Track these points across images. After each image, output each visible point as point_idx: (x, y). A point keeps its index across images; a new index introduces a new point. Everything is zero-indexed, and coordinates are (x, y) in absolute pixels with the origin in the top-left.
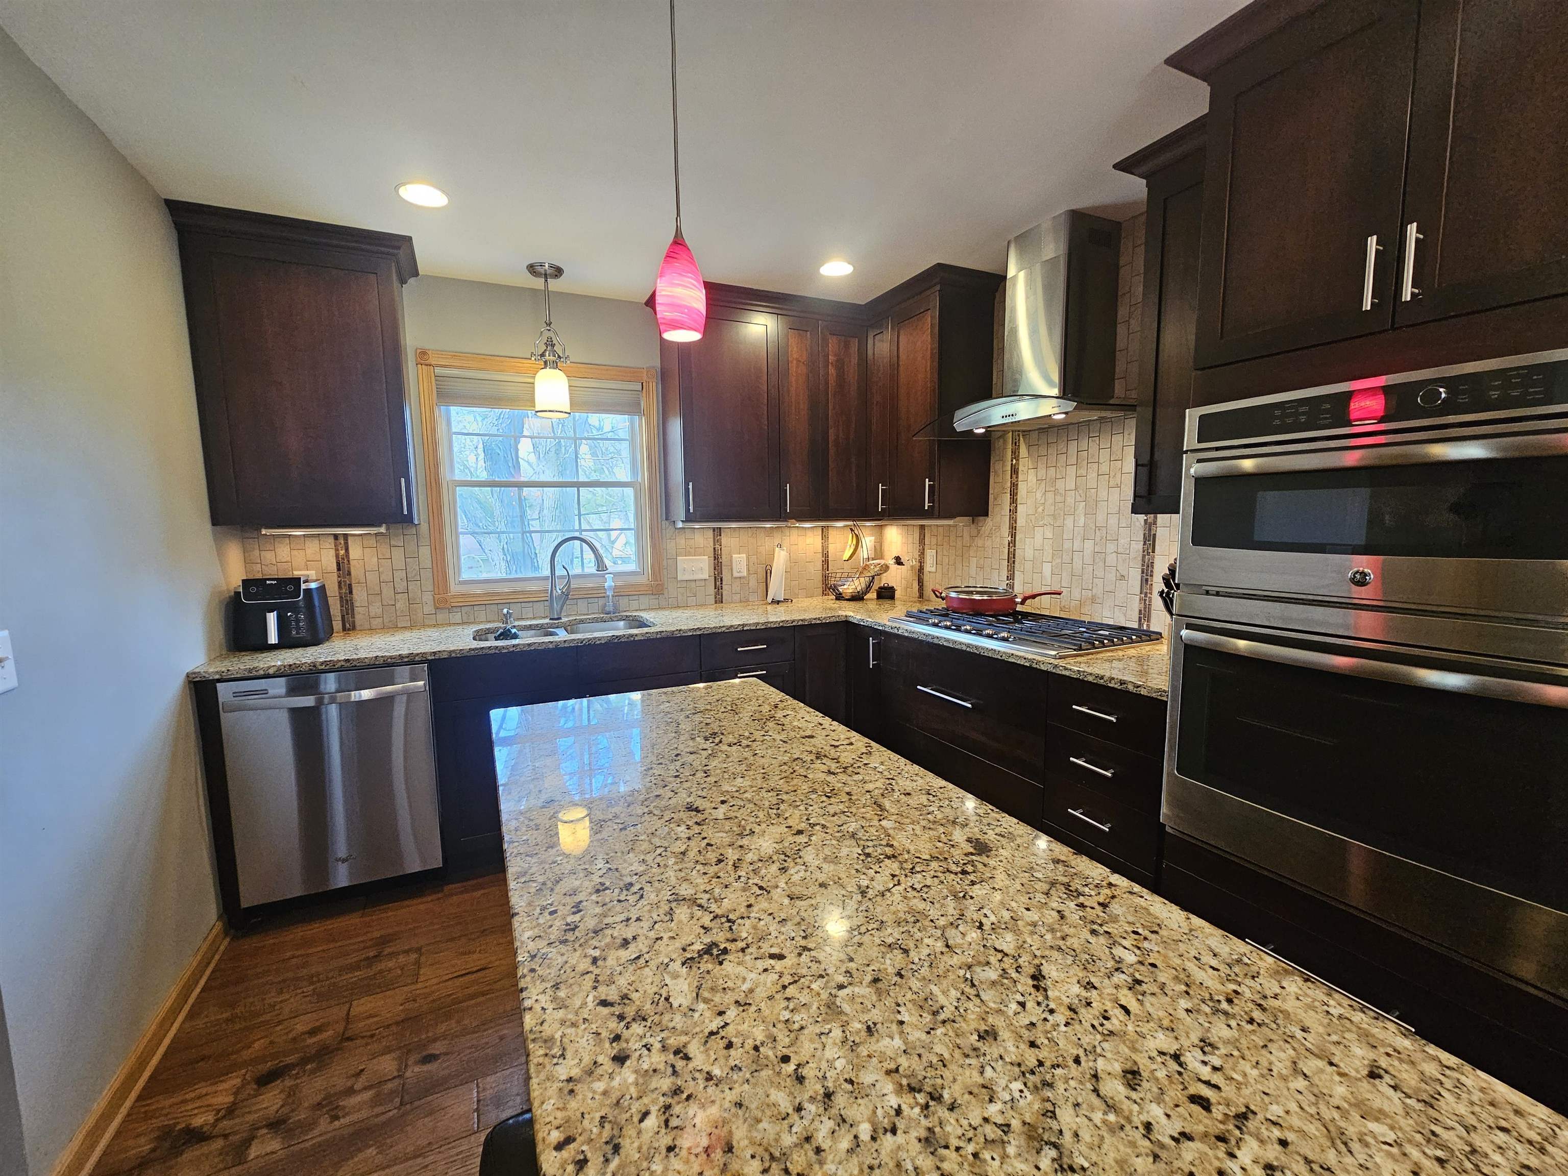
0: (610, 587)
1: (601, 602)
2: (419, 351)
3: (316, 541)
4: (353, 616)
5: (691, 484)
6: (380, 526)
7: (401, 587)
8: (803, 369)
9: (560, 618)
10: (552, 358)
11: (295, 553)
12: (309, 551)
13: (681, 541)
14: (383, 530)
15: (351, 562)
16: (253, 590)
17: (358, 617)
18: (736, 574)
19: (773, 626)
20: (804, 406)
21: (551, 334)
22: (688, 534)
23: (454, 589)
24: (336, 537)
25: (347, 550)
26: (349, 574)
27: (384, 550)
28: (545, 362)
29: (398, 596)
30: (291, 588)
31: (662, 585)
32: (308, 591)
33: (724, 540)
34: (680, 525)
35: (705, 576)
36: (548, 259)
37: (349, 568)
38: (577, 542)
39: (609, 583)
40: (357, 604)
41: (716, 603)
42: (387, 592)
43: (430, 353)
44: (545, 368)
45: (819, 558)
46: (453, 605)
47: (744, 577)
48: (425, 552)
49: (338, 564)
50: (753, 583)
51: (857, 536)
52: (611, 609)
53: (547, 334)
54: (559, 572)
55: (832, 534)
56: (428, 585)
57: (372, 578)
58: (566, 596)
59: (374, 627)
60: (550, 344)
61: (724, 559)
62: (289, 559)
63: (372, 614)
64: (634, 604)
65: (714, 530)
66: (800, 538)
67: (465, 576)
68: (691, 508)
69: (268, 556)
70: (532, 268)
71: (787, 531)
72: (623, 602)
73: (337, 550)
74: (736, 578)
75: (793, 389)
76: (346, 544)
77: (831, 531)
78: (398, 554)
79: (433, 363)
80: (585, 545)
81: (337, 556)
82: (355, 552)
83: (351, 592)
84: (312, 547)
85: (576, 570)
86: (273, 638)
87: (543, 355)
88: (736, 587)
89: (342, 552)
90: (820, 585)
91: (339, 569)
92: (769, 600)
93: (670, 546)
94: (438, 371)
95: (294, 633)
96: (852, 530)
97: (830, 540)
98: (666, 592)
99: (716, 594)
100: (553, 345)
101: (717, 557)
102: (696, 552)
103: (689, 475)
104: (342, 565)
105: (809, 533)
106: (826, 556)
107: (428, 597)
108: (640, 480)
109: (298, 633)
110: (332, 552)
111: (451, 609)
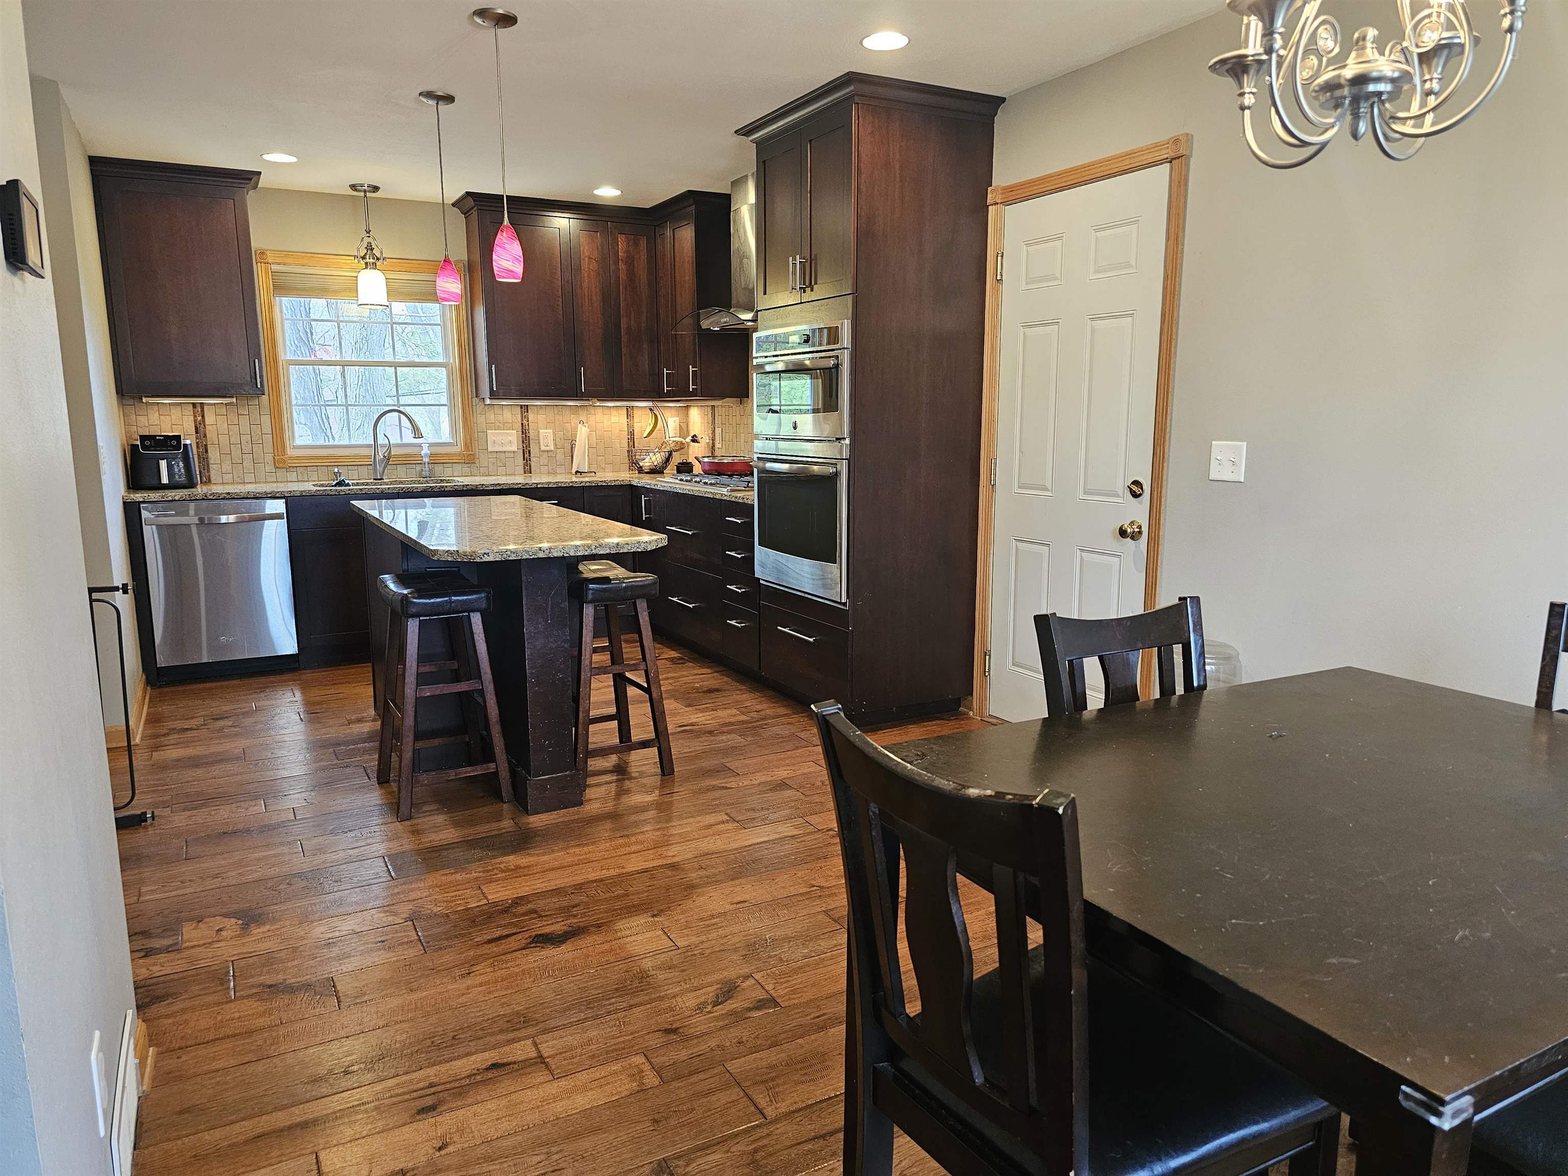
0: (426, 455)
1: (418, 468)
2: (258, 252)
3: (179, 408)
4: (209, 471)
5: (493, 366)
6: (232, 397)
7: (247, 448)
8: (594, 265)
9: (382, 479)
10: (372, 260)
11: (162, 417)
12: (173, 417)
13: (491, 417)
14: (234, 400)
15: (207, 426)
16: (147, 443)
17: (212, 472)
18: (543, 448)
19: (563, 485)
20: (597, 299)
21: (370, 240)
22: (497, 410)
23: (290, 452)
24: (194, 405)
25: (203, 417)
26: (205, 436)
27: (233, 418)
28: (366, 263)
29: (245, 456)
30: (174, 443)
31: (474, 455)
32: (185, 445)
33: (531, 416)
34: (488, 401)
35: (515, 448)
36: (366, 177)
37: (205, 431)
38: (396, 414)
39: (425, 451)
40: (211, 462)
41: (525, 473)
42: (236, 452)
43: (268, 253)
44: (366, 268)
45: (625, 435)
46: (289, 465)
47: (551, 451)
48: (266, 420)
49: (196, 428)
50: (560, 456)
51: (656, 415)
52: (427, 474)
53: (366, 240)
54: (381, 440)
55: (637, 414)
56: (269, 447)
57: (224, 440)
58: (388, 458)
59: (225, 481)
60: (370, 248)
61: (532, 434)
62: (158, 422)
63: (224, 471)
64: (449, 471)
65: (521, 408)
66: (605, 417)
67: (298, 442)
68: (495, 386)
69: (142, 420)
70: (353, 187)
71: (592, 410)
72: (438, 469)
73: (195, 416)
74: (543, 451)
75: (585, 285)
76: (203, 411)
77: (635, 411)
78: (244, 420)
79: (270, 261)
80: (402, 416)
81: (195, 421)
82: (210, 419)
83: (207, 452)
84: (176, 413)
85: (395, 440)
86: (165, 480)
87: (363, 258)
88: (544, 459)
89: (199, 418)
90: (627, 461)
91: (197, 432)
92: (574, 471)
93: (481, 420)
94: (275, 267)
95: (177, 477)
96: (651, 410)
97: (635, 420)
98: (477, 461)
99: (525, 465)
100: (372, 249)
101: (524, 432)
102: (504, 426)
103: (492, 359)
104: (199, 429)
105: (614, 412)
106: (632, 434)
107: (269, 458)
108: (451, 361)
109: (180, 478)
110: (192, 418)
111: (288, 469)
